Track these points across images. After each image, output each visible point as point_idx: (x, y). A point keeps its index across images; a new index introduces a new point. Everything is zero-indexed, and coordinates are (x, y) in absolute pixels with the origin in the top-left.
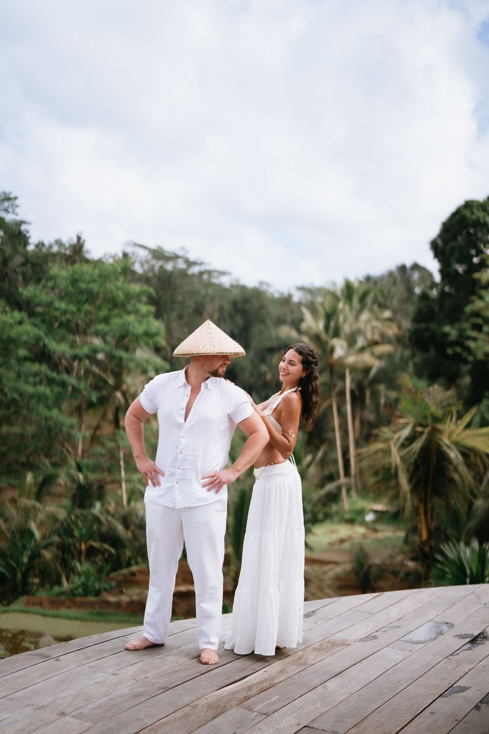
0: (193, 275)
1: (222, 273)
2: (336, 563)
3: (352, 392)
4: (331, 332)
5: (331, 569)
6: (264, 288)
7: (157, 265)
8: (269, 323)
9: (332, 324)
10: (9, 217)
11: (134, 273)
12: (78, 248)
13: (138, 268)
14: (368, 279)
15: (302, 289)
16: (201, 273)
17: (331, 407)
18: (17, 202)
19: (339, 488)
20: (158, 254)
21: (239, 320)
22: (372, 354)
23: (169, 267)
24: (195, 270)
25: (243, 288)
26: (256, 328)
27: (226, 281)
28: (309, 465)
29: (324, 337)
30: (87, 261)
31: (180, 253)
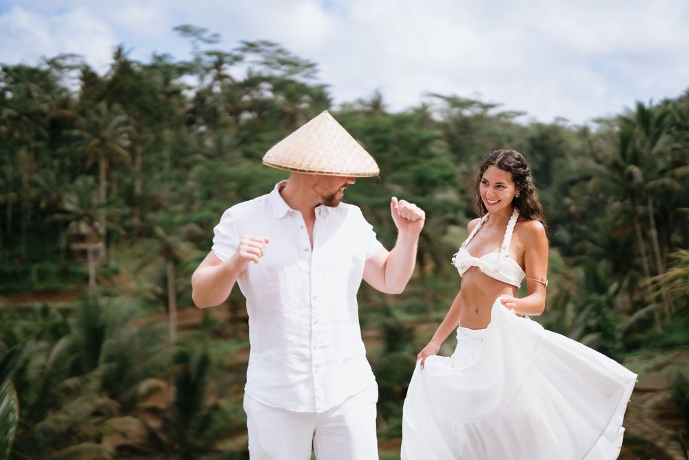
0: (490, 119)
1: (519, 114)
2: (655, 391)
3: (656, 217)
4: (629, 157)
5: (650, 398)
6: (561, 123)
7: (455, 111)
8: (570, 158)
9: (629, 151)
10: (311, 83)
11: (432, 121)
12: (376, 105)
13: (437, 117)
14: (667, 102)
15: (599, 121)
16: (501, 115)
17: (635, 232)
18: (317, 67)
19: (651, 314)
20: (455, 102)
21: (540, 158)
22: (673, 177)
23: (467, 113)
24: (492, 112)
25: (539, 126)
26: (557, 162)
27: (522, 121)
28: (616, 293)
29: (622, 163)
30: (386, 115)
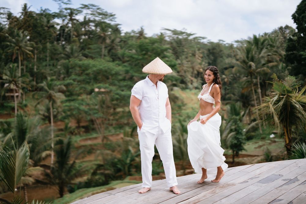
0: (191, 40)
1: (204, 38)
2: (258, 156)
3: (261, 84)
4: (250, 58)
5: (256, 159)
6: (221, 42)
7: (175, 36)
8: (225, 58)
9: (250, 55)
10: (113, 23)
11: (166, 41)
12: (141, 33)
13: (167, 39)
14: (266, 34)
15: (237, 42)
16: (195, 38)
17: (252, 90)
18: (115, 16)
19: (257, 124)
20: (175, 32)
21: (212, 58)
22: (268, 67)
23: (180, 37)
24: (191, 37)
25: (212, 43)
26: (219, 60)
27: (205, 41)
28: (243, 116)
29: (247, 61)
30: (146, 38)
31: (183, 31)
